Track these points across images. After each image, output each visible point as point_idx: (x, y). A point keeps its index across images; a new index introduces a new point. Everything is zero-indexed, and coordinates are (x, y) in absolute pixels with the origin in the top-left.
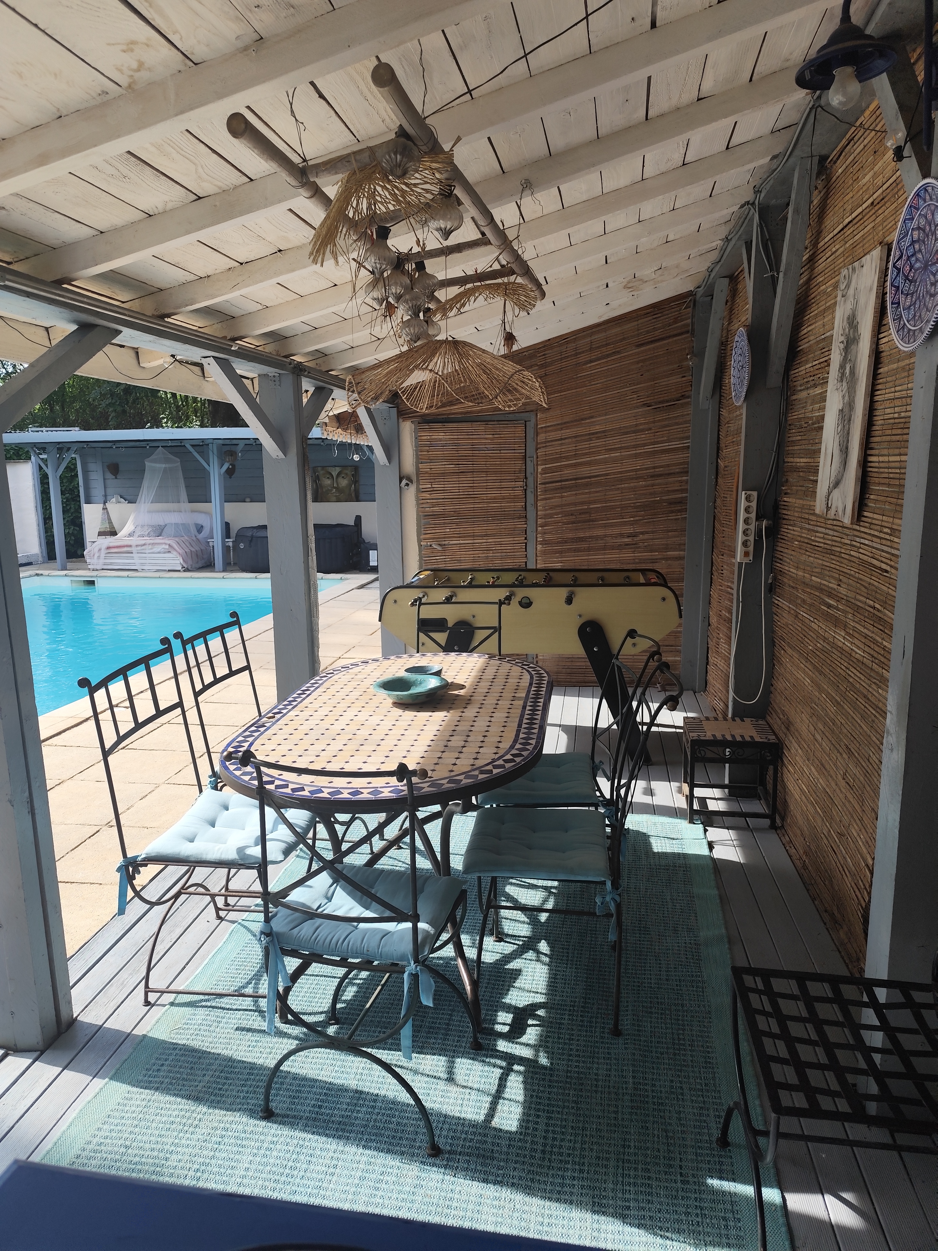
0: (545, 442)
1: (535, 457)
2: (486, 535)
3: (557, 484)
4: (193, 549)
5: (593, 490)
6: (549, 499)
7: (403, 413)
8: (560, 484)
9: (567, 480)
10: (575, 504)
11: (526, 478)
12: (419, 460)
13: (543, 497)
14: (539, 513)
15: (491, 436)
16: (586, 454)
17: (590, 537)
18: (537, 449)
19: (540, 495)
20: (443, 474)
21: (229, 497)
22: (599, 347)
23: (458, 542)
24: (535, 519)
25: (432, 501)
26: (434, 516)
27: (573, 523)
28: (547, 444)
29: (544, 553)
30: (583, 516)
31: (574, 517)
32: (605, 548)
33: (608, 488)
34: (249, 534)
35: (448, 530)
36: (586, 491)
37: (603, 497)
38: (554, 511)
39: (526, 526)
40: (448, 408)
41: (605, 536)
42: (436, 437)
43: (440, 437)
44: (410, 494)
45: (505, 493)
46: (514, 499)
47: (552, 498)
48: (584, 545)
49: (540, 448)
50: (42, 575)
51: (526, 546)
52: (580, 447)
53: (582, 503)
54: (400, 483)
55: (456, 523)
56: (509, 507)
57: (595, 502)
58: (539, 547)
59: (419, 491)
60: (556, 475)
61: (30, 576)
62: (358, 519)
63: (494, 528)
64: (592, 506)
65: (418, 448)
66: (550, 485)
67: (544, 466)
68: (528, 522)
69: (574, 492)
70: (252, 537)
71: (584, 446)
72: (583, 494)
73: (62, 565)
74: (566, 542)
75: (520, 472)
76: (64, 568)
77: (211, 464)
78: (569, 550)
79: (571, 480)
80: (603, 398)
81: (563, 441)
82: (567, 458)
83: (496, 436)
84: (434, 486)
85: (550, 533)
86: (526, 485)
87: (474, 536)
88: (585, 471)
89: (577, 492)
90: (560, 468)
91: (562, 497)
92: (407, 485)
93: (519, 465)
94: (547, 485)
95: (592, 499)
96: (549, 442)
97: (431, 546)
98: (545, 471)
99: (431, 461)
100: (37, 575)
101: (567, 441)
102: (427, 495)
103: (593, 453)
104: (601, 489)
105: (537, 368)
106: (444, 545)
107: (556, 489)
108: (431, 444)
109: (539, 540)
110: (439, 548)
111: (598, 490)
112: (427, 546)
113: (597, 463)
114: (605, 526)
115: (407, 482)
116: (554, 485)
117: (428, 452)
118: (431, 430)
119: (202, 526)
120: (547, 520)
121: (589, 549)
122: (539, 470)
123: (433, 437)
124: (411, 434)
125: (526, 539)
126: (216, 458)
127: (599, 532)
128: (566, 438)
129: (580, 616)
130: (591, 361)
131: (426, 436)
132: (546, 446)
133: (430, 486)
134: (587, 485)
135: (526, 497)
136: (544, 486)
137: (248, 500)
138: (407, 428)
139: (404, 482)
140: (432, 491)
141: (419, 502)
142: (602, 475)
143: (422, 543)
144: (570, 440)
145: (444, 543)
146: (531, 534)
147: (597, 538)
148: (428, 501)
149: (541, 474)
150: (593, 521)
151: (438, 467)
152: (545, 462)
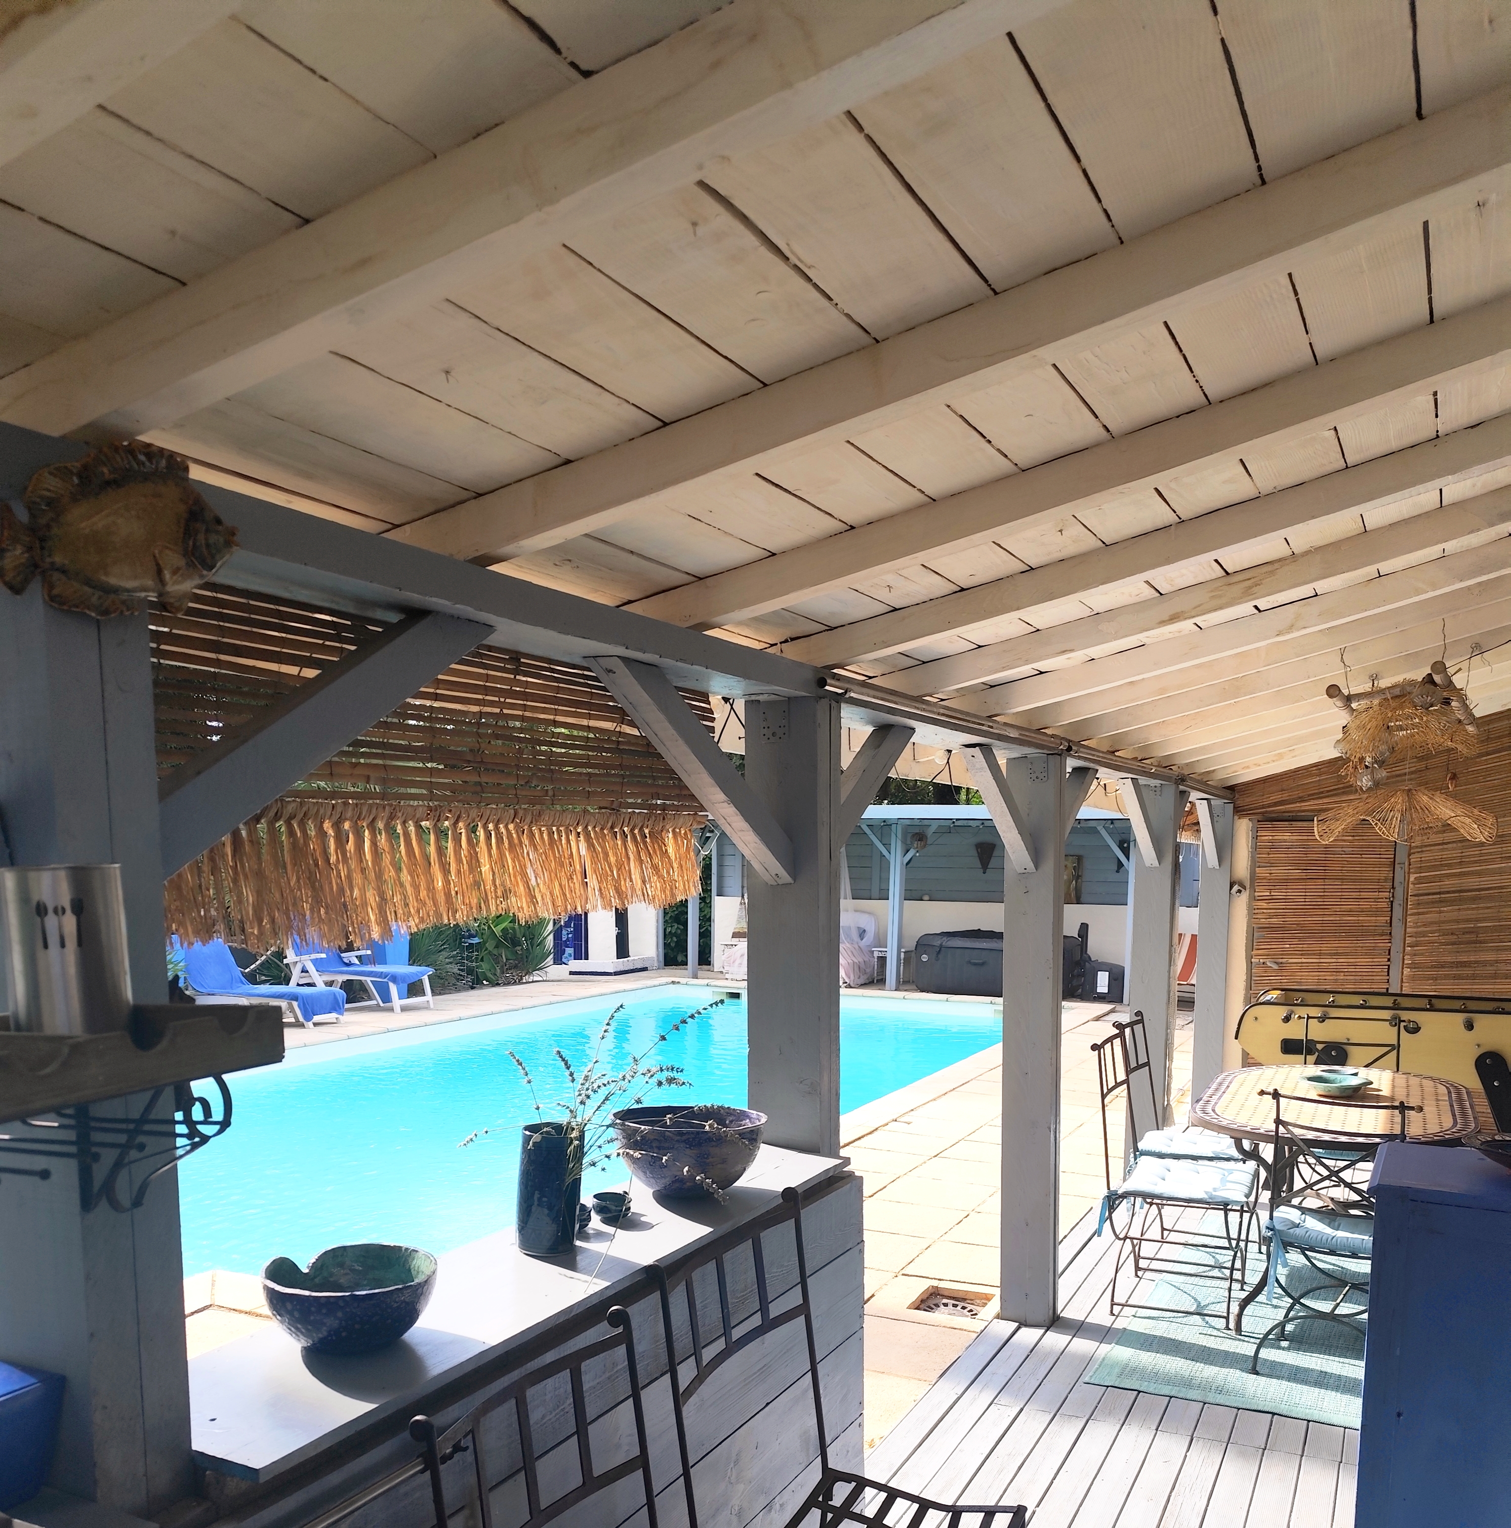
0: (1421, 847)
1: (1407, 864)
2: (1336, 954)
3: (1435, 896)
4: (856, 961)
5: (1482, 905)
6: (1423, 913)
7: (1239, 811)
8: (1438, 896)
9: (1448, 892)
10: (1458, 921)
11: (1393, 888)
12: (1254, 863)
13: (1415, 911)
14: (1408, 930)
15: (1350, 838)
16: (1475, 862)
17: (1476, 962)
18: (1409, 855)
19: (1411, 909)
20: (1287, 881)
21: (912, 894)
22: (1499, 737)
23: (1300, 961)
24: (1403, 937)
25: (1269, 911)
26: (1271, 928)
27: (1453, 944)
28: (1424, 849)
29: (1413, 978)
30: (1468, 936)
31: (1455, 937)
32: (1495, 976)
33: (1503, 903)
34: (937, 942)
35: (1288, 946)
36: (1474, 906)
37: (1496, 914)
38: (1428, 929)
39: (1390, 944)
40: (1298, 805)
41: (1497, 962)
42: (1280, 838)
43: (1285, 837)
44: (1241, 903)
45: (1365, 905)
46: (1377, 912)
47: (1427, 913)
48: (1468, 971)
49: (1414, 853)
50: (679, 983)
51: (1389, 969)
52: (1468, 854)
53: (1468, 921)
54: (1231, 889)
55: (1299, 939)
56: (1369, 921)
57: (1485, 920)
58: (1406, 971)
59: (1253, 899)
60: (1434, 886)
61: (667, 984)
62: (1084, 928)
63: (1347, 945)
64: (1479, 925)
65: (1255, 848)
66: (1426, 897)
67: (1418, 875)
68: (1393, 941)
69: (1457, 907)
70: (941, 946)
71: (1472, 853)
72: (1468, 909)
73: (693, 972)
74: (1443, 967)
75: (1386, 880)
76: (695, 977)
77: (893, 851)
78: (1446, 977)
79: (1454, 892)
80: (1502, 797)
81: (1445, 846)
82: (1450, 866)
83: (1357, 838)
84: (1272, 894)
85: (1422, 954)
86: (1393, 897)
87: (1320, 954)
88: (1473, 882)
89: (1461, 907)
90: (1441, 878)
91: (1440, 912)
92: (1239, 891)
93: (1385, 872)
94: (1421, 898)
95: (1481, 916)
96: (1426, 846)
97: (1263, 963)
98: (1418, 881)
99: (1272, 864)
100: (673, 982)
101: (1450, 846)
102: (1263, 904)
103: (1485, 861)
104: (1493, 904)
105: (1415, 760)
106: (1281, 963)
107: (1433, 903)
108: (1273, 847)
109: (1406, 962)
110: (1275, 967)
111: (1489, 905)
112: (1259, 964)
113: (1493, 872)
114: (1498, 949)
115: (1240, 888)
116: (1430, 897)
117: (1269, 854)
118: (1274, 829)
119: (864, 931)
120: (1418, 939)
121: (1474, 977)
122: (1412, 879)
123: (1276, 837)
124: (1248, 833)
125: (1389, 960)
126: (899, 843)
127: (1490, 956)
128: (1449, 843)
129: (1479, 1046)
130: (1488, 754)
131: (1266, 836)
132: (1422, 851)
133: (1268, 894)
134: (1474, 899)
135: (1392, 911)
136: (1417, 898)
137: (926, 897)
138: (1244, 828)
139: (1236, 888)
140: (1271, 899)
141: (1252, 912)
142: (1495, 888)
143: (1253, 960)
144: (1454, 845)
145: (1281, 960)
146: (1396, 956)
147: (1485, 963)
148: (1265, 911)
149: (1414, 884)
150: (1481, 942)
151: (1279, 872)
152: (1420, 870)
